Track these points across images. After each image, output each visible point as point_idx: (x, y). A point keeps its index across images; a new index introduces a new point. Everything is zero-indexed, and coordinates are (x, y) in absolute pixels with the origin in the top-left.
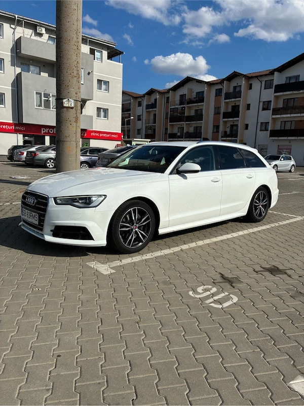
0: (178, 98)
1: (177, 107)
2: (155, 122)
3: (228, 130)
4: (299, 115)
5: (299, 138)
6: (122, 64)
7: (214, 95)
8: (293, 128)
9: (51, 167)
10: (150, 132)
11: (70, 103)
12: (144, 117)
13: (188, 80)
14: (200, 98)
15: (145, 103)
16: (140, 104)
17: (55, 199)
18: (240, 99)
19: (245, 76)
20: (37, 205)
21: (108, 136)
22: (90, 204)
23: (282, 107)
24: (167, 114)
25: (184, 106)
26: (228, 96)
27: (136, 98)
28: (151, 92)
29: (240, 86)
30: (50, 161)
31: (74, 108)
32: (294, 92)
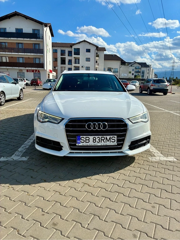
4: (11, 53)
5: (13, 68)
8: (8, 61)
17: (129, 119)
32: (5, 38)
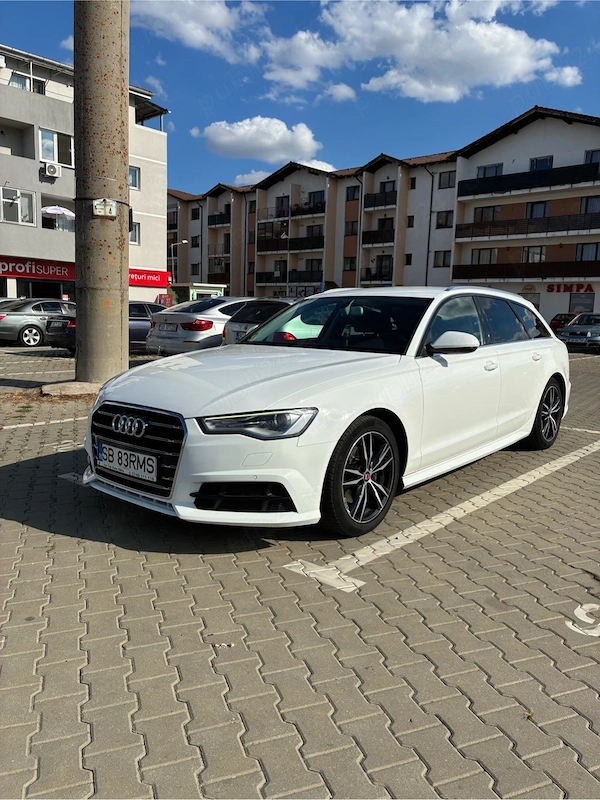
0: (272, 204)
1: (271, 220)
2: (227, 250)
3: (373, 266)
4: (505, 237)
6: (165, 134)
7: (344, 198)
8: (494, 262)
9: (32, 343)
10: (218, 270)
11: (108, 209)
12: (206, 240)
13: (292, 168)
14: (317, 204)
15: (206, 213)
16: (195, 215)
17: (200, 420)
18: (394, 206)
19: (401, 163)
20: (149, 437)
21: (142, 277)
22: (285, 430)
23: (472, 221)
24: (252, 235)
25: (286, 219)
26: (371, 200)
27: (189, 202)
28: (219, 191)
29: (394, 182)
30: (30, 332)
31: (118, 219)
32: (495, 195)
